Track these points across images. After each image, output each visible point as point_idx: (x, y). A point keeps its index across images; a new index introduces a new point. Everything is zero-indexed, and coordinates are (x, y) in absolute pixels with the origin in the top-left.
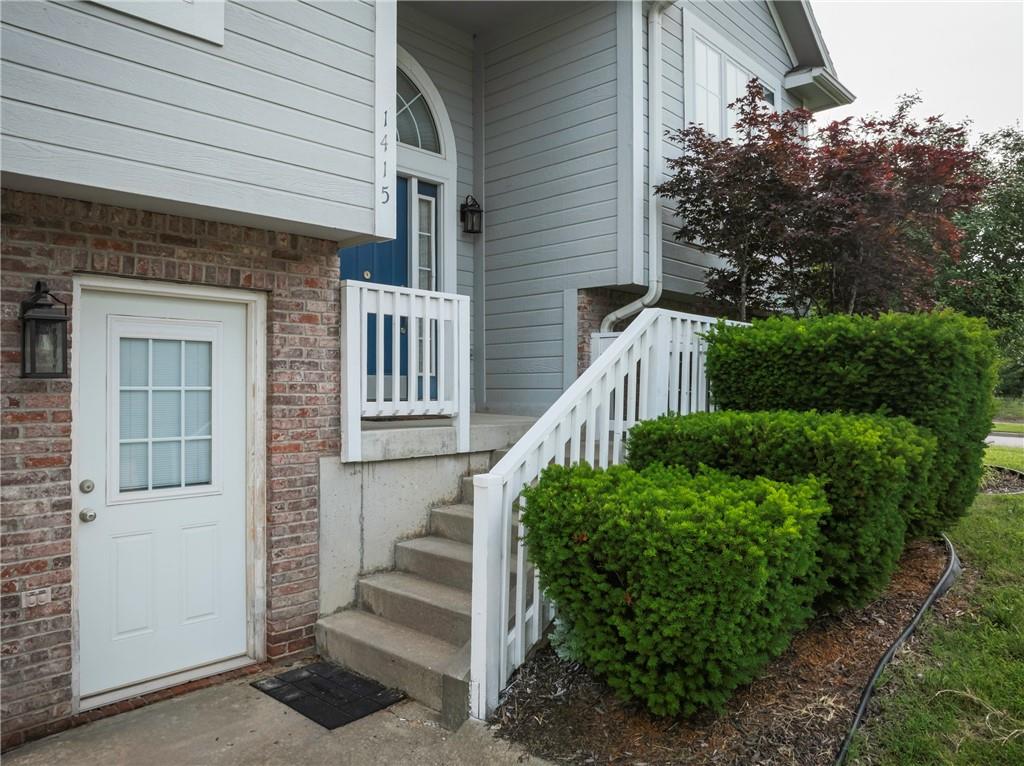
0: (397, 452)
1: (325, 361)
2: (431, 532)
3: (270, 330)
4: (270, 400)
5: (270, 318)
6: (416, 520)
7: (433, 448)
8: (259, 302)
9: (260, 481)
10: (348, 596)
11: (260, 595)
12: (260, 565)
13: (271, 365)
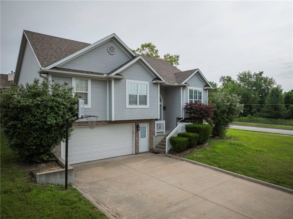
0: (159, 135)
1: (154, 128)
2: (162, 142)
3: (150, 126)
4: (150, 131)
5: (150, 124)
6: (160, 141)
7: (162, 135)
8: (149, 123)
9: (149, 137)
10: (155, 147)
11: (149, 146)
12: (149, 144)
13: (150, 128)
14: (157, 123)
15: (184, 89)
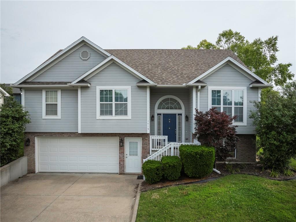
1: (148, 144)
8: (141, 138)
14: (153, 139)
15: (199, 91)
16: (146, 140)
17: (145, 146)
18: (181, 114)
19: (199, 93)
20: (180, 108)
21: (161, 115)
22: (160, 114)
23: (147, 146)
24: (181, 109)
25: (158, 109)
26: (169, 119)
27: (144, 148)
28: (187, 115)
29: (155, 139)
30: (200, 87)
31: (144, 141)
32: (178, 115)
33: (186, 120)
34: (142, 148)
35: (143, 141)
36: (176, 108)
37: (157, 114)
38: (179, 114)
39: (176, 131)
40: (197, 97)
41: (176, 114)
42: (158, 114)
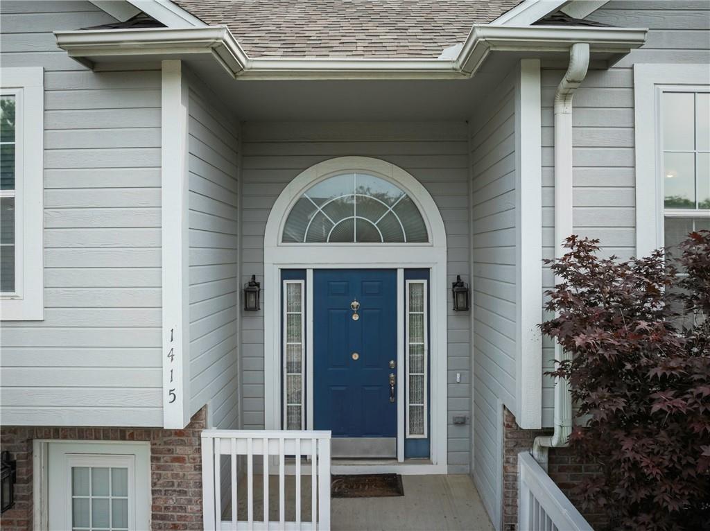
1: (192, 490)
14: (226, 459)
15: (565, 97)
16: (180, 460)
17: (171, 503)
18: (424, 273)
19: (565, 113)
20: (420, 236)
21: (305, 278)
22: (300, 274)
23: (190, 501)
24: (426, 239)
25: (283, 241)
26: (355, 304)
27: (163, 518)
28: (464, 279)
29: (242, 459)
30: (581, 57)
31: (165, 468)
32: (405, 278)
33: (457, 309)
34: (154, 517)
35: (158, 468)
36: (393, 237)
37: (282, 270)
38: (410, 273)
39: (395, 371)
40: (550, 145)
41: (395, 270)
42: (287, 274)
